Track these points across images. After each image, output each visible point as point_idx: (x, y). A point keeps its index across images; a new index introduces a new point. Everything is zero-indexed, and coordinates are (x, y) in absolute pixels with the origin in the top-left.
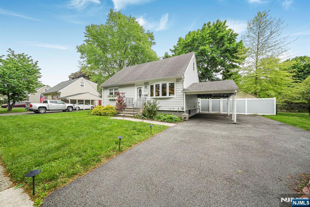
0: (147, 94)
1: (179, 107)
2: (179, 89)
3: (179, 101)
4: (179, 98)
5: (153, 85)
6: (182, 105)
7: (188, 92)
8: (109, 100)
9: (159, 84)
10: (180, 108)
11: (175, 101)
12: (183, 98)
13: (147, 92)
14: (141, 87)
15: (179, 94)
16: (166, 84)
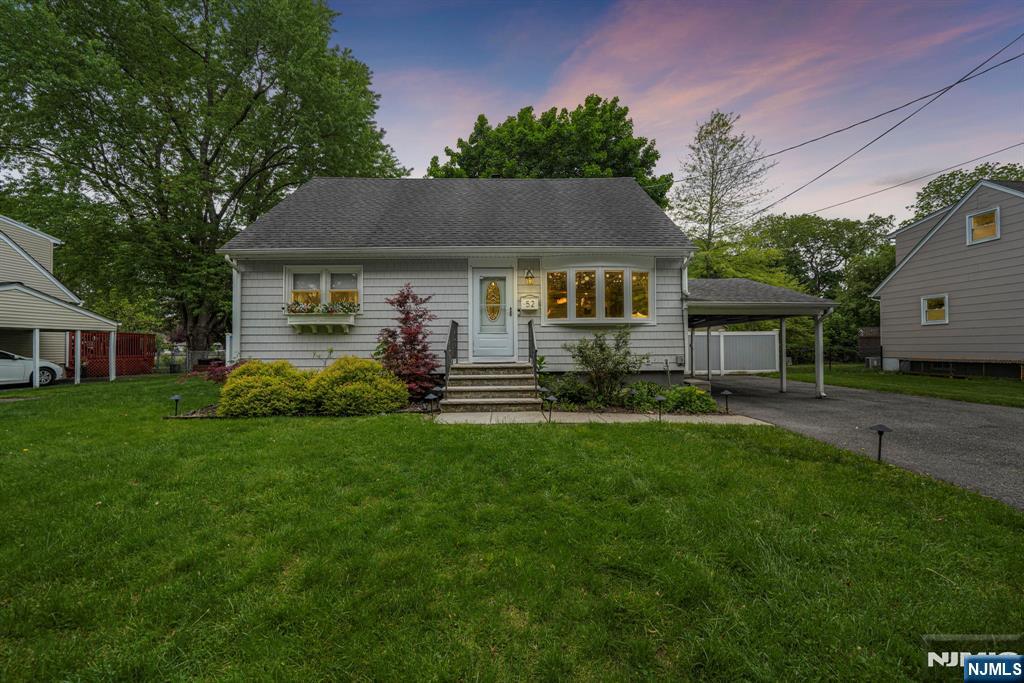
0: (536, 307)
1: (667, 357)
2: (669, 297)
3: (667, 336)
4: (669, 328)
5: (564, 274)
6: (679, 352)
7: (697, 307)
8: (288, 331)
9: (594, 273)
10: (671, 359)
11: (653, 336)
12: (680, 328)
13: (536, 301)
14: (504, 279)
15: (669, 312)
16: (622, 273)
